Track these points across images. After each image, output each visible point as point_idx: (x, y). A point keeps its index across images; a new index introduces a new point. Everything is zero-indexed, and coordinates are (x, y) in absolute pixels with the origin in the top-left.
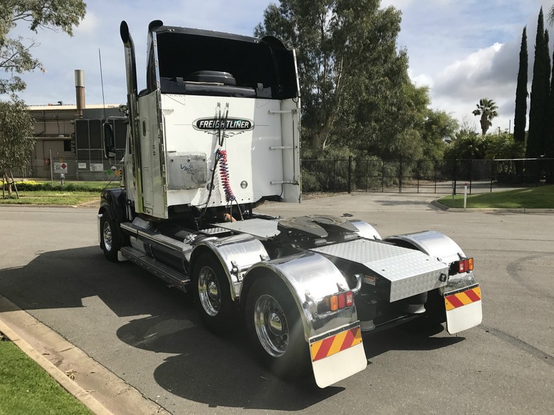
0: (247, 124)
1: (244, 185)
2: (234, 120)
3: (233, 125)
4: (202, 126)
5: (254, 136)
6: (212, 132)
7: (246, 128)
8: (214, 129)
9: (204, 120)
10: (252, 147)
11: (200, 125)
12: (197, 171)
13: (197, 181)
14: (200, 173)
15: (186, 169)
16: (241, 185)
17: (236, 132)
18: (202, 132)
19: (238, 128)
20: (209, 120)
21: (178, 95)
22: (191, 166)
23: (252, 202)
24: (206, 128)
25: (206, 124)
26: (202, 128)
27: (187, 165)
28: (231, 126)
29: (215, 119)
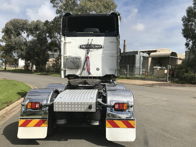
0: (100, 46)
1: (98, 69)
2: (95, 45)
3: (94, 47)
4: (82, 47)
5: (103, 51)
6: (86, 49)
7: (100, 48)
8: (86, 48)
9: (83, 45)
10: (102, 55)
11: (81, 47)
12: (76, 63)
13: (76, 66)
14: (77, 64)
15: (72, 62)
16: (97, 69)
17: (95, 49)
18: (82, 50)
19: (96, 48)
20: (84, 45)
21: (73, 37)
22: (74, 61)
23: (101, 76)
24: (83, 48)
25: (83, 47)
26: (82, 48)
27: (73, 61)
28: (93, 47)
29: (87, 45)
